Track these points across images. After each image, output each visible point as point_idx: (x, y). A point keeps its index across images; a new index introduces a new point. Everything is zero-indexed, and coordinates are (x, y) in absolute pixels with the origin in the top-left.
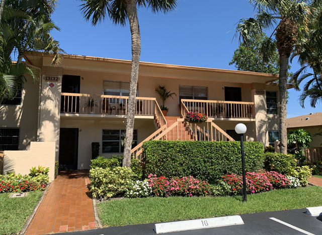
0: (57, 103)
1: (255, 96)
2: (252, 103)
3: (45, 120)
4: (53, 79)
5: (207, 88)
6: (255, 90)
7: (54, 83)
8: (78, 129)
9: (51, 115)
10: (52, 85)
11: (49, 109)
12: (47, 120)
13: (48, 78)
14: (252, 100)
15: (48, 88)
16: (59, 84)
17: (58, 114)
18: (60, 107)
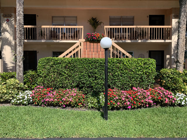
0: (12, 33)
1: (173, 19)
2: (170, 27)
3: (5, 45)
4: (8, 16)
5: (134, 17)
6: (173, 14)
7: (9, 19)
8: (36, 51)
9: (8, 42)
10: (8, 21)
11: (7, 38)
12: (6, 45)
13: (5, 16)
14: (170, 23)
15: (5, 22)
16: (12, 19)
17: (13, 40)
18: (14, 35)
